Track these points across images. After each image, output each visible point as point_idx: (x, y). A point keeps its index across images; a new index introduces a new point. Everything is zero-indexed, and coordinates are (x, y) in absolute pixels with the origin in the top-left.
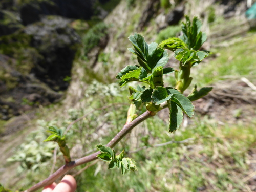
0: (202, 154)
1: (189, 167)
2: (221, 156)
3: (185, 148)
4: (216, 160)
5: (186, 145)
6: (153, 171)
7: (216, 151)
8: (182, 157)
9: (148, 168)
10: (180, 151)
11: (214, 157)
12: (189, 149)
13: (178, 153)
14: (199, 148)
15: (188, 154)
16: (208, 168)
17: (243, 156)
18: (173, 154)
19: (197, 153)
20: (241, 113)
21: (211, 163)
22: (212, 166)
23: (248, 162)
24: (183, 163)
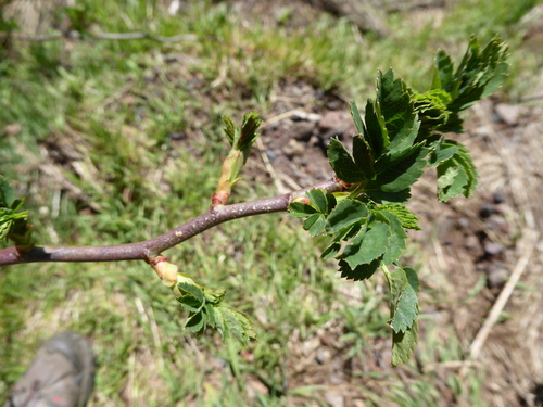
0: (194, 73)
1: (163, 97)
2: (230, 83)
3: (160, 58)
4: (219, 90)
5: (165, 52)
6: (76, 95)
8: (148, 73)
10: (148, 60)
11: (216, 83)
12: (169, 62)
13: (142, 66)
14: (192, 61)
15: (164, 70)
17: (269, 87)
18: (132, 63)
19: (184, 71)
20: (290, 17)
21: (208, 94)
23: (273, 98)
24: (151, 86)
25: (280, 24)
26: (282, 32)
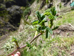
0: (57, 46)
1: (54, 50)
2: (63, 46)
3: (53, 44)
4: (62, 48)
5: (53, 43)
6: (44, 51)
7: (61, 45)
8: (52, 47)
9: (42, 50)
10: (51, 45)
11: (61, 47)
12: (54, 44)
14: (57, 44)
15: (53, 46)
16: (59, 50)
17: (69, 46)
18: (49, 46)
19: (56, 46)
21: (60, 48)
22: (60, 49)
23: (71, 48)
24: (52, 48)
25: (68, 35)
26: (69, 37)
